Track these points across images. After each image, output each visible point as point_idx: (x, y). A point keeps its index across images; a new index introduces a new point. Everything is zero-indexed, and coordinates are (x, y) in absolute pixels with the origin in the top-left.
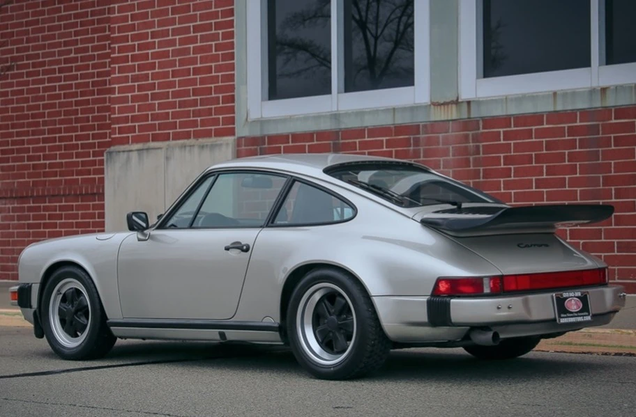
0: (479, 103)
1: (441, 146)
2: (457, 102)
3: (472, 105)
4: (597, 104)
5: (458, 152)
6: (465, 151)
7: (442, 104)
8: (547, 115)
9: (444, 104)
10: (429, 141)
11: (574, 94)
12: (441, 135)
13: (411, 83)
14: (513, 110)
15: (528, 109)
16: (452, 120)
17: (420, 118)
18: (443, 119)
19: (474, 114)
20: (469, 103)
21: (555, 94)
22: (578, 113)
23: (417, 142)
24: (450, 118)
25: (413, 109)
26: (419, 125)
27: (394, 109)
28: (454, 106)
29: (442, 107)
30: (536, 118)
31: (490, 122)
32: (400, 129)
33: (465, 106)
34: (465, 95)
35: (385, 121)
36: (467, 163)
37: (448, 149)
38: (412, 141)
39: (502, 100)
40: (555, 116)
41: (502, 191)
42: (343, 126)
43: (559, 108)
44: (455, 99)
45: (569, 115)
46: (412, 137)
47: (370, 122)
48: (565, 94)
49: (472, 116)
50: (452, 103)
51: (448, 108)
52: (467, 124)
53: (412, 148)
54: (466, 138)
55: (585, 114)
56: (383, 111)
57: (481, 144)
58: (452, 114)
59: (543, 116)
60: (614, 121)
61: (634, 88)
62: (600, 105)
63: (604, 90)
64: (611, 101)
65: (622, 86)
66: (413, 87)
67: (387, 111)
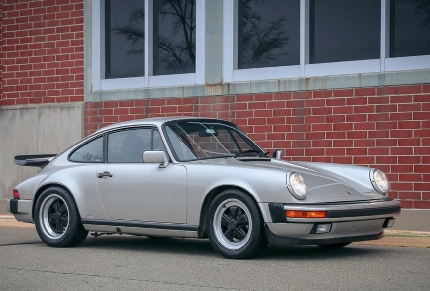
0: (234, 85)
1: (211, 112)
2: (221, 84)
3: (230, 87)
5: (221, 115)
6: (226, 115)
7: (212, 85)
8: (274, 94)
9: (214, 85)
10: (204, 108)
11: (290, 81)
12: (211, 104)
13: (194, 71)
14: (255, 90)
15: (263, 90)
16: (218, 95)
17: (199, 94)
18: (213, 94)
20: (228, 85)
21: (279, 81)
22: (292, 94)
23: (197, 109)
24: (217, 94)
25: (195, 87)
26: (198, 98)
27: (183, 87)
28: (219, 87)
29: (212, 87)
30: (268, 96)
31: (241, 97)
32: (187, 100)
33: (226, 87)
34: (227, 79)
35: (177, 94)
37: (216, 113)
38: (194, 108)
39: (248, 84)
40: (279, 95)
42: (152, 97)
43: (282, 90)
44: (220, 82)
45: (287, 95)
46: (194, 105)
47: (168, 95)
48: (285, 81)
49: (230, 93)
50: (218, 84)
51: (216, 88)
52: (227, 98)
53: (193, 112)
54: (227, 107)
55: (297, 94)
56: (176, 88)
57: (235, 111)
58: (218, 91)
59: (272, 95)
60: (313, 99)
61: (324, 79)
62: (305, 89)
63: (307, 79)
64: (312, 87)
65: (317, 77)
66: (195, 74)
67: (179, 88)
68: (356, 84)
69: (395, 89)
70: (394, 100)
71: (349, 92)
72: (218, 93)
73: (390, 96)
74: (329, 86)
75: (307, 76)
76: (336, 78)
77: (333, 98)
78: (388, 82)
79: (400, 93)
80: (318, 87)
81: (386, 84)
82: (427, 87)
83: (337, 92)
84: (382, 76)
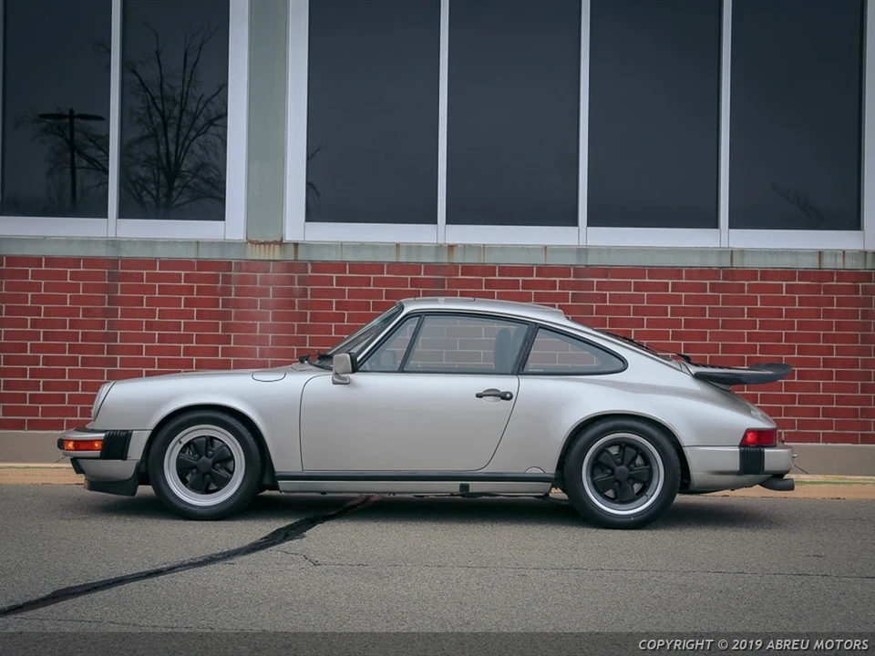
0: (308, 246)
1: (258, 285)
2: (281, 243)
3: (300, 247)
4: (444, 259)
5: (278, 293)
6: (290, 293)
7: (262, 243)
8: (388, 266)
9: (265, 243)
10: (243, 280)
11: (419, 247)
12: (258, 274)
13: (222, 217)
14: (349, 257)
16: (274, 261)
17: (232, 255)
18: (262, 259)
19: (301, 257)
20: (296, 245)
21: (398, 245)
22: (423, 266)
23: (227, 279)
24: (271, 258)
25: (224, 245)
26: (231, 262)
27: (198, 242)
28: (277, 247)
29: (262, 246)
30: (377, 267)
31: (318, 266)
32: (204, 264)
33: (291, 249)
34: (291, 235)
35: (189, 254)
36: (292, 305)
37: (267, 290)
38: (220, 278)
39: (336, 246)
40: (395, 267)
42: (124, 255)
43: (403, 259)
44: (279, 240)
45: (412, 268)
46: (221, 273)
47: (163, 253)
48: (409, 247)
49: (299, 258)
50: (275, 243)
51: (269, 247)
52: (292, 266)
53: (220, 285)
54: (291, 280)
55: (430, 268)
56: (182, 243)
57: (309, 288)
58: (276, 254)
59: (383, 266)
60: (460, 277)
61: (483, 248)
62: (447, 261)
63: (451, 247)
64: (458, 258)
65: (470, 245)
66: (223, 222)
67: (188, 243)
68: (540, 260)
69: (605, 271)
70: (601, 286)
71: (527, 270)
72: (274, 255)
73: (595, 280)
74: (490, 259)
75: (450, 241)
76: (503, 248)
77: (497, 278)
78: (593, 261)
79: (611, 278)
80: (472, 259)
81: (589, 264)
82: (655, 272)
83: (504, 270)
84: (582, 251)
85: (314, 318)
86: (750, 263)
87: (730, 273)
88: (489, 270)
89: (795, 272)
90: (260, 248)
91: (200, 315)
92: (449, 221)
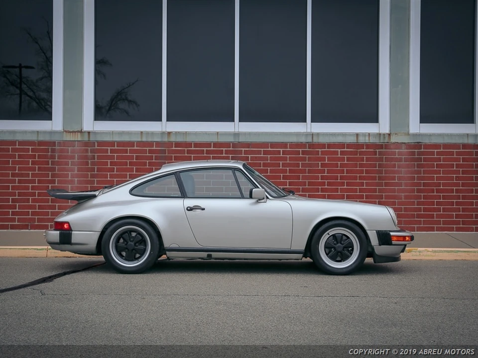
0: (95, 133)
1: (70, 154)
2: (81, 132)
3: (91, 133)
4: (166, 139)
5: (80, 157)
6: (86, 157)
7: (72, 132)
8: (136, 143)
10: (61, 151)
11: (153, 134)
12: (69, 148)
13: (50, 119)
14: (117, 139)
15: (125, 139)
16: (78, 141)
17: (56, 138)
18: (72, 140)
19: (92, 139)
20: (89, 133)
21: (142, 132)
22: (154, 143)
23: (53, 151)
24: (76, 140)
25: (52, 133)
26: (55, 142)
27: (38, 132)
28: (79, 134)
29: (72, 133)
30: (131, 144)
31: (101, 143)
32: (41, 143)
33: (87, 135)
34: (86, 128)
35: (31, 137)
36: (87, 164)
37: (74, 156)
38: (50, 150)
39: (110, 133)
40: (140, 144)
41: (109, 179)
43: (144, 139)
44: (80, 130)
45: (150, 144)
46: (50, 148)
48: (148, 133)
49: (91, 139)
50: (78, 132)
51: (75, 135)
52: (87, 144)
53: (50, 154)
54: (87, 151)
55: (158, 144)
56: (30, 132)
57: (96, 155)
58: (79, 137)
59: (134, 143)
60: (174, 148)
61: (186, 134)
62: (167, 140)
63: (169, 133)
64: (173, 139)
65: (179, 132)
66: (51, 121)
67: (33, 132)
68: (215, 139)
69: (248, 145)
70: (246, 152)
71: (208, 145)
73: (243, 149)
74: (189, 139)
75: (169, 130)
76: (196, 134)
77: (193, 149)
78: (242, 139)
79: (251, 148)
80: (180, 139)
81: (240, 141)
82: (273, 145)
83: (197, 145)
84: (236, 135)
85: (99, 170)
86: (322, 140)
87: (312, 145)
88: (189, 145)
89: (345, 144)
90: (70, 135)
91: (40, 169)
92: (168, 120)
